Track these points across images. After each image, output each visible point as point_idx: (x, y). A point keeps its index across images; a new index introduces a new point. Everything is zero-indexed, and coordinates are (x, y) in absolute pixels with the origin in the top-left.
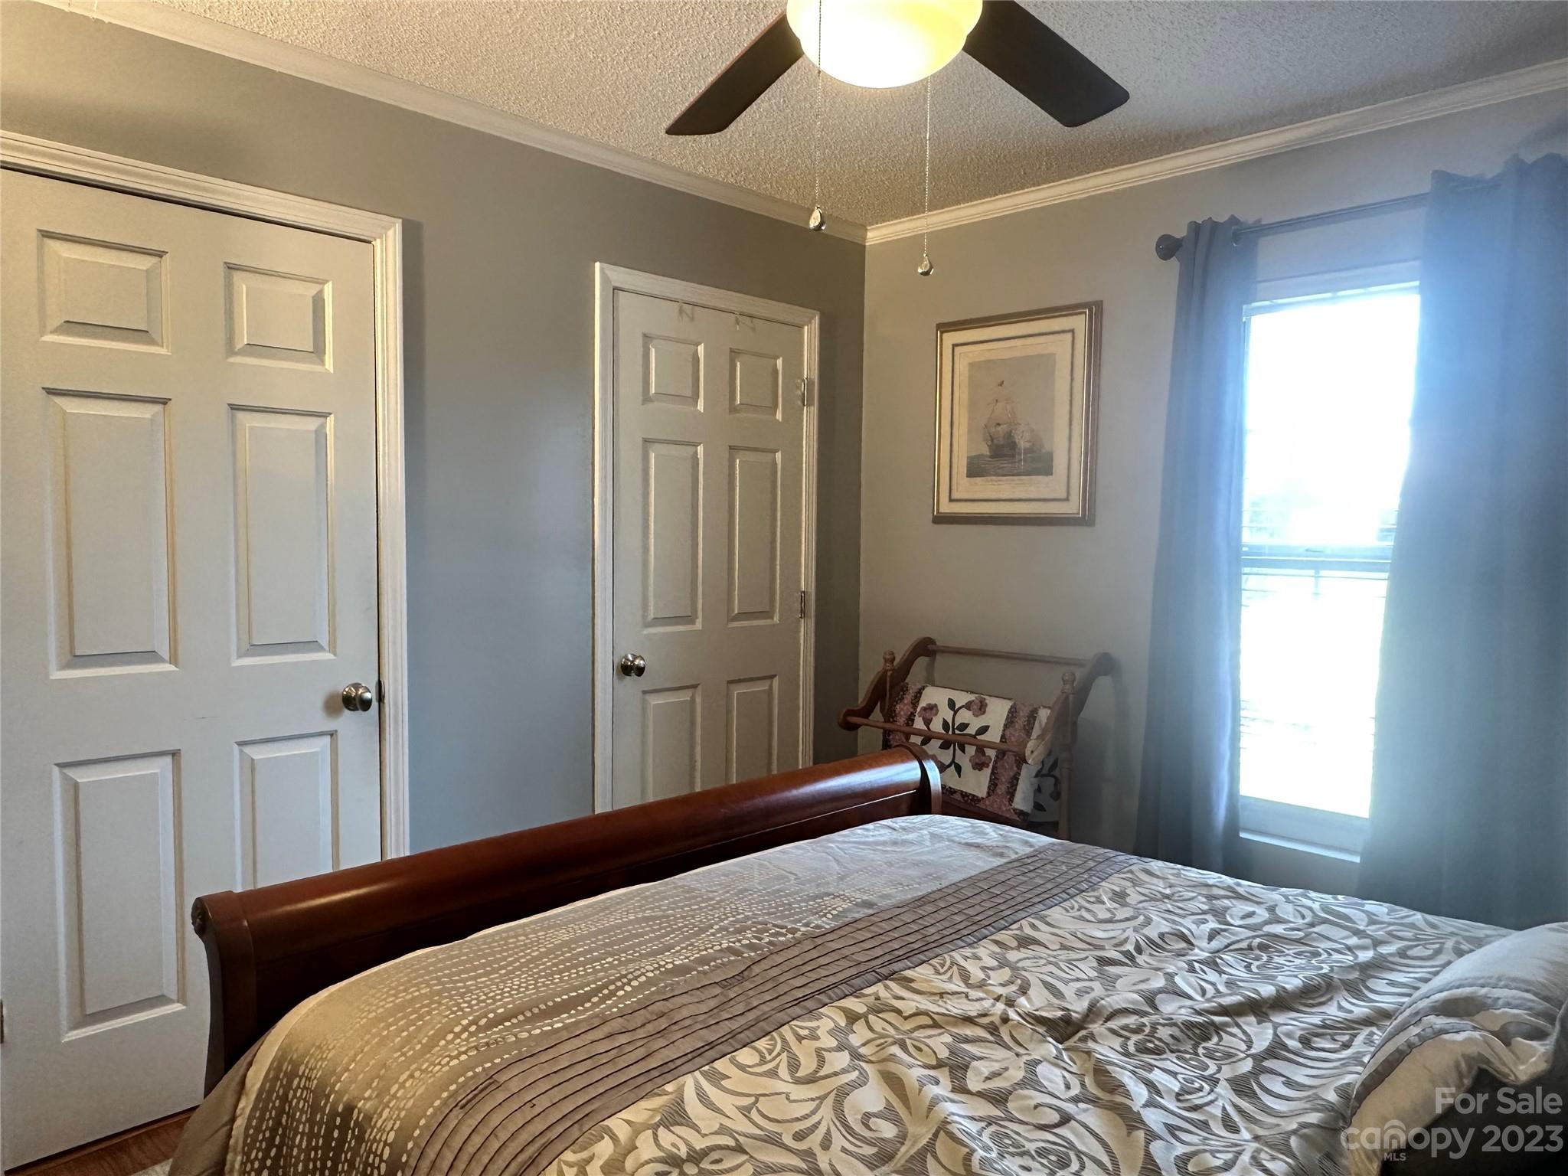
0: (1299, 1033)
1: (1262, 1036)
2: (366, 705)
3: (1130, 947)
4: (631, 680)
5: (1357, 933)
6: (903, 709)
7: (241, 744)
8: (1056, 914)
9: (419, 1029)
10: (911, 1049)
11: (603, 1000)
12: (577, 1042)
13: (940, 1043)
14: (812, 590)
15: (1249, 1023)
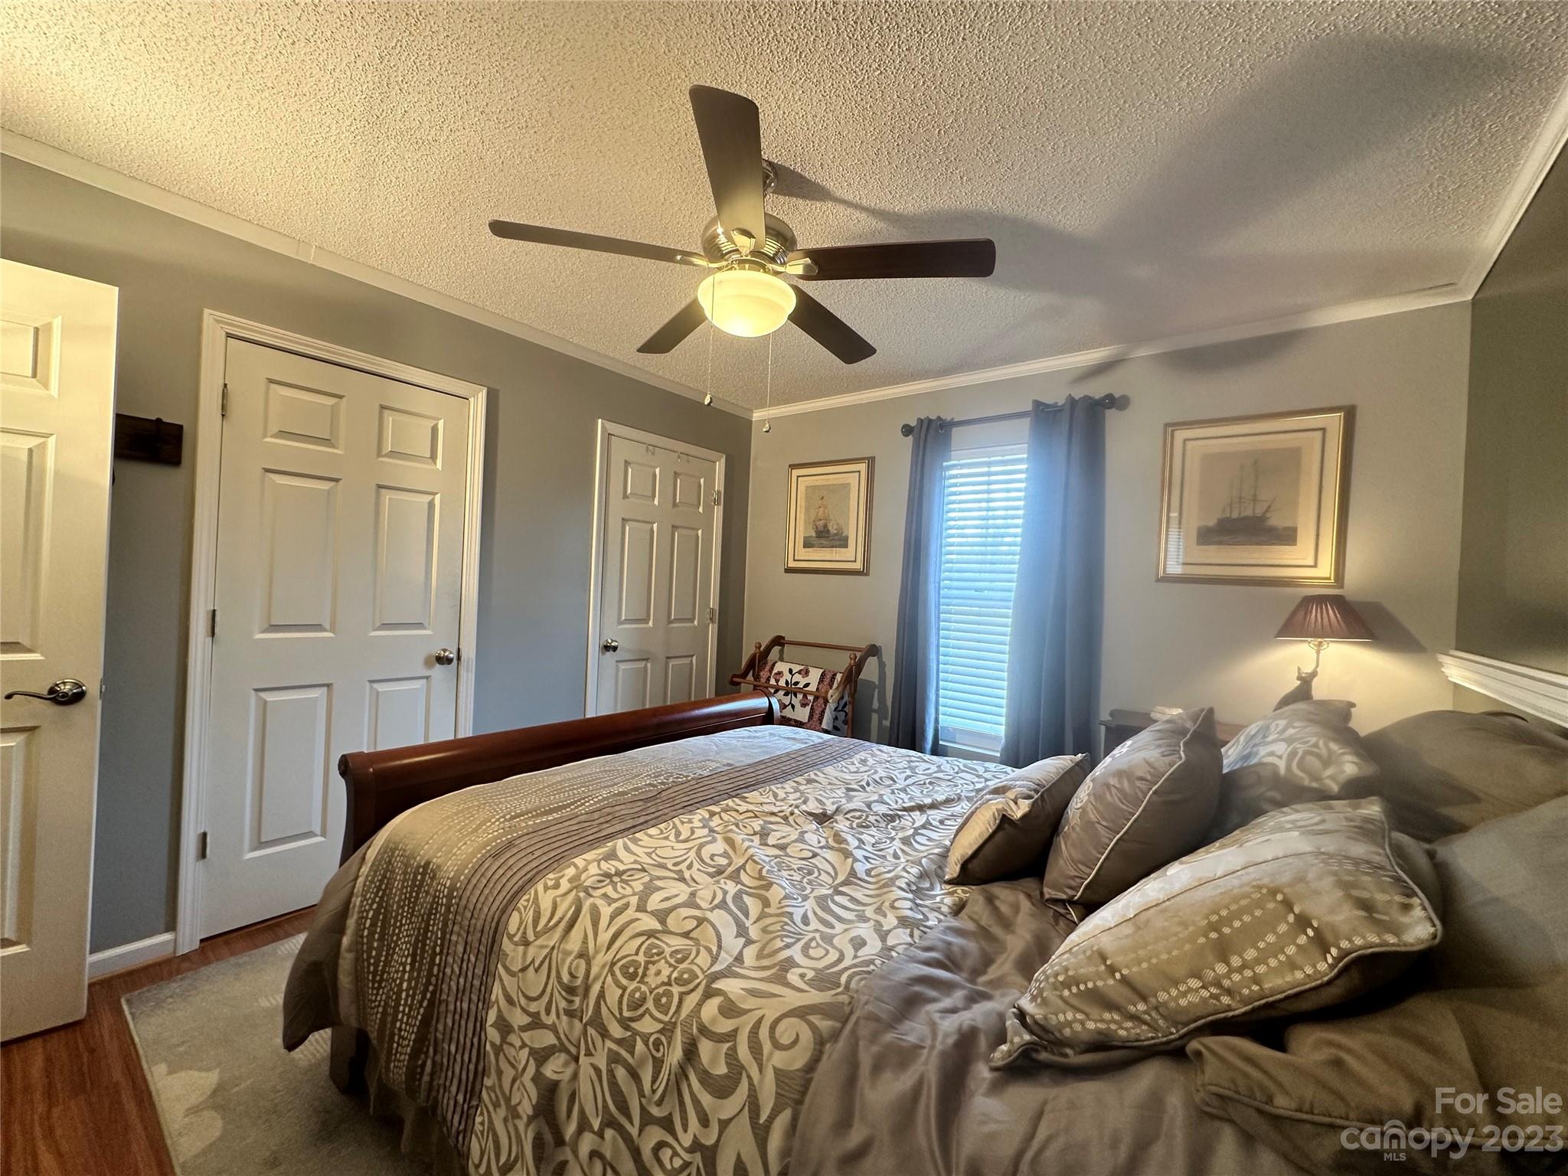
0: (939, 818)
1: (919, 818)
2: (449, 661)
3: (864, 783)
4: (610, 654)
5: (978, 776)
6: (764, 674)
7: (371, 682)
8: (829, 770)
9: (470, 822)
10: (741, 827)
11: (576, 808)
12: (560, 826)
13: (757, 825)
14: (717, 608)
15: (916, 814)
